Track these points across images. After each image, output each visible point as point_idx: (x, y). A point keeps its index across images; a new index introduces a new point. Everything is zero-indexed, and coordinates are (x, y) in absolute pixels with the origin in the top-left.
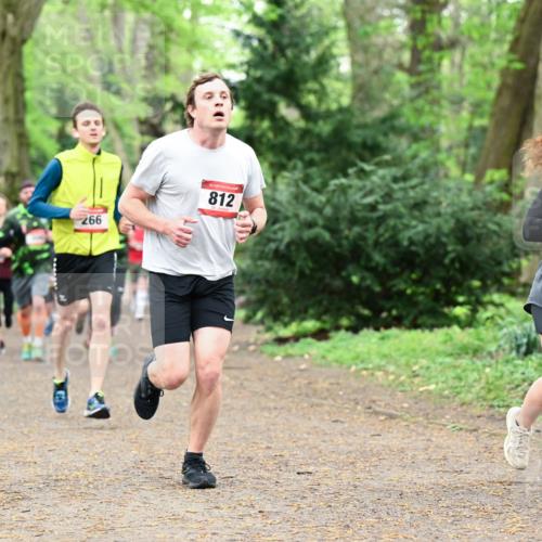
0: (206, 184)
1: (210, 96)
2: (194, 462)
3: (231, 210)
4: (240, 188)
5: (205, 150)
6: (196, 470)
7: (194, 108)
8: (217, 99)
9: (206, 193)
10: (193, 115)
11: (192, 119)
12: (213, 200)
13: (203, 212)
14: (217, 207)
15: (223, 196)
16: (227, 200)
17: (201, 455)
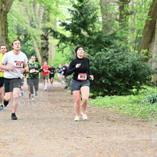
0: (15, 62)
1: (16, 44)
2: (14, 115)
3: (21, 66)
4: (23, 62)
5: (15, 55)
6: (14, 116)
7: (13, 46)
8: (17, 44)
9: (16, 63)
10: (13, 47)
11: (13, 49)
12: (17, 65)
13: (15, 67)
14: (18, 66)
15: (19, 64)
16: (20, 65)
17: (15, 113)
